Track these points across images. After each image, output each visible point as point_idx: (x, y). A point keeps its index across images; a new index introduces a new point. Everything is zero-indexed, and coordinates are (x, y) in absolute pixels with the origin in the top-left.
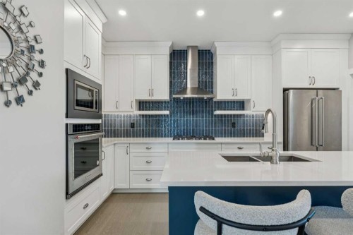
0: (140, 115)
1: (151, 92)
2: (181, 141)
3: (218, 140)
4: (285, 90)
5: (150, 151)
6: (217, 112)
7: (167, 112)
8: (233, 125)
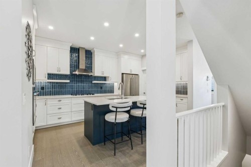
0: (48, 82)
1: (59, 70)
2: (78, 96)
3: (96, 95)
4: (123, 74)
5: (61, 102)
6: (94, 82)
7: (68, 81)
8: (101, 88)
